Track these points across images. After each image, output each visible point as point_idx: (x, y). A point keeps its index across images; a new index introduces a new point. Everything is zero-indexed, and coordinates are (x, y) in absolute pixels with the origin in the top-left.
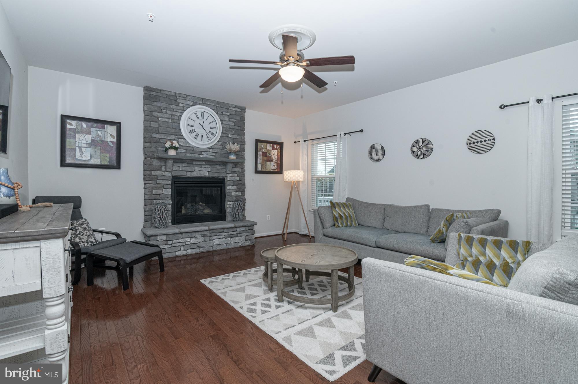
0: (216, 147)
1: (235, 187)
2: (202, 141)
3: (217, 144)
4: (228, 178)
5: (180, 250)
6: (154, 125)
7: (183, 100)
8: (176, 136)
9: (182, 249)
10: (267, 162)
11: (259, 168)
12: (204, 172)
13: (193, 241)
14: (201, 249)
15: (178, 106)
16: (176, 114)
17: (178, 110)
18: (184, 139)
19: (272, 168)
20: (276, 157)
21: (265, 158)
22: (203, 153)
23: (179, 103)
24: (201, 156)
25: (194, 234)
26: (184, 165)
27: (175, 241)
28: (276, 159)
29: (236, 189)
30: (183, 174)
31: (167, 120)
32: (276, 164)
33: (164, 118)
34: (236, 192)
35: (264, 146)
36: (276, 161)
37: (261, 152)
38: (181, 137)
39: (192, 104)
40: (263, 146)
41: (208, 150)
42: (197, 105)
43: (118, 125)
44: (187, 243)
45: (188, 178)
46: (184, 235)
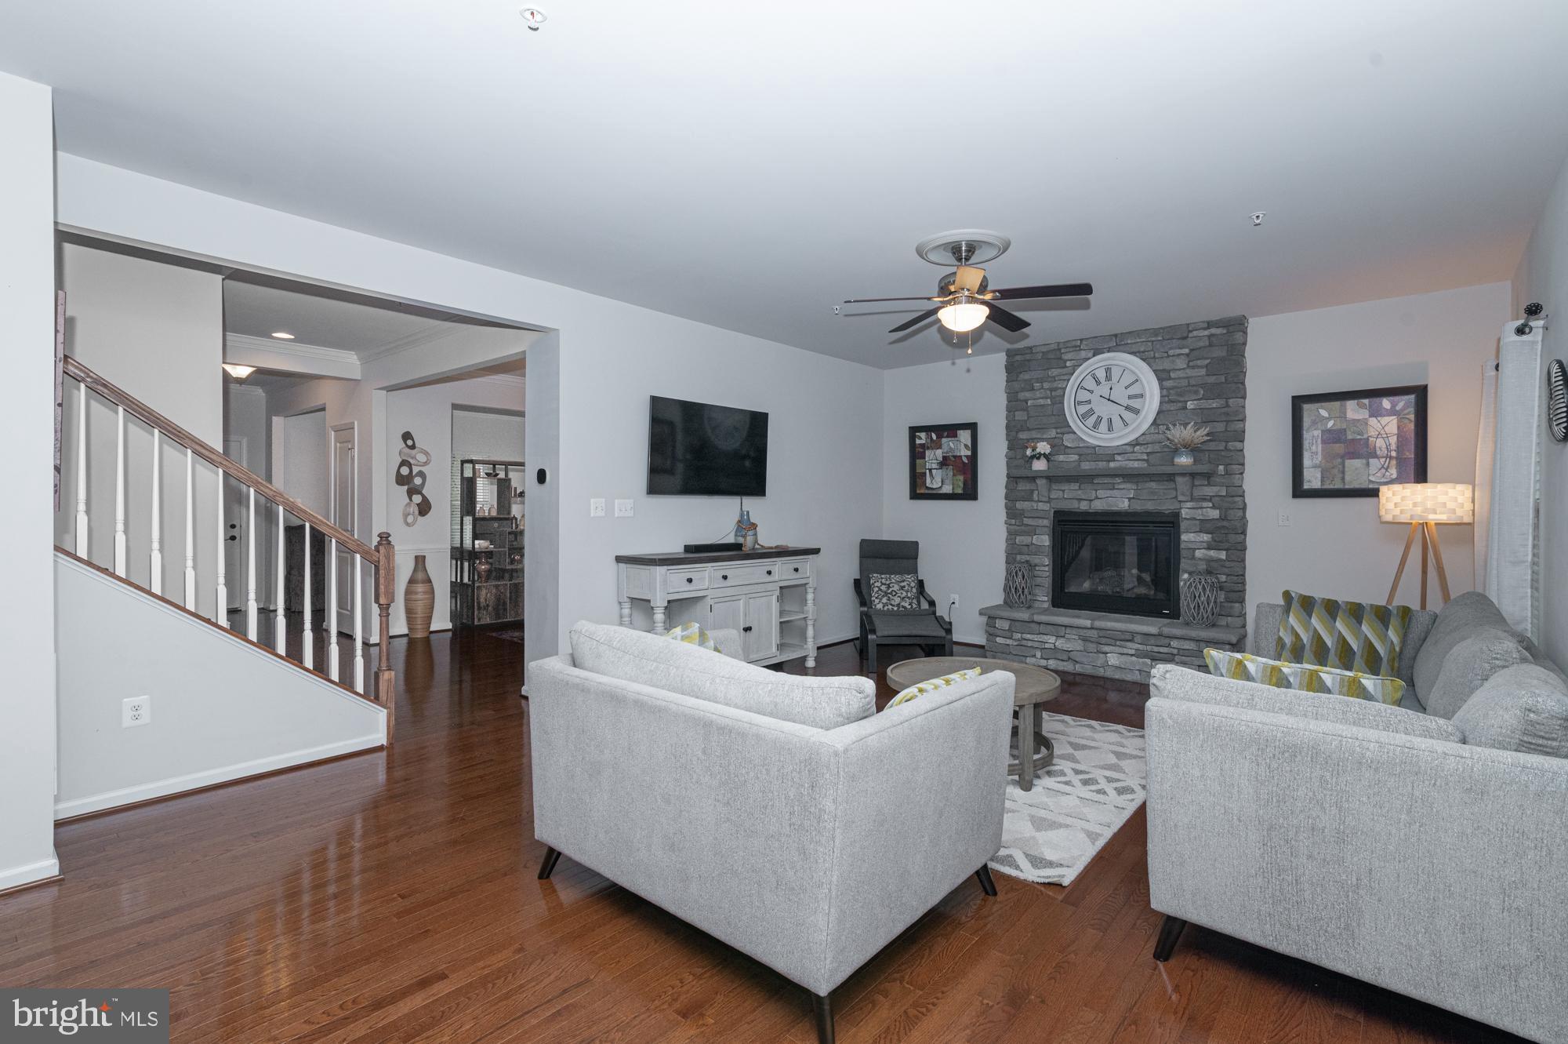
0: (1148, 438)
1: (1206, 537)
2: (1109, 430)
3: (1152, 431)
4: (1184, 513)
5: (1034, 656)
6: (1020, 416)
7: (1072, 353)
8: (1058, 431)
9: (1039, 654)
10: (1348, 462)
11: (1312, 479)
12: (1119, 500)
13: (1060, 643)
14: (1077, 666)
15: (1066, 367)
16: (1060, 386)
17: (1062, 378)
18: (1075, 433)
19: (1372, 478)
20: (1393, 440)
21: (1339, 448)
22: (1118, 457)
23: (1065, 361)
24: (1112, 465)
25: (1062, 631)
26: (1076, 486)
27: (1025, 636)
28: (1394, 447)
29: (1207, 542)
30: (1074, 506)
31: (1042, 402)
32: (1394, 462)
33: (1036, 399)
34: (1209, 548)
35: (1329, 411)
36: (1394, 454)
37: (1317, 433)
38: (1066, 429)
39: (1090, 355)
40: (1324, 413)
41: (1129, 449)
42: (1103, 353)
43: (972, 427)
44: (1047, 646)
45: (1086, 513)
46: (1042, 628)
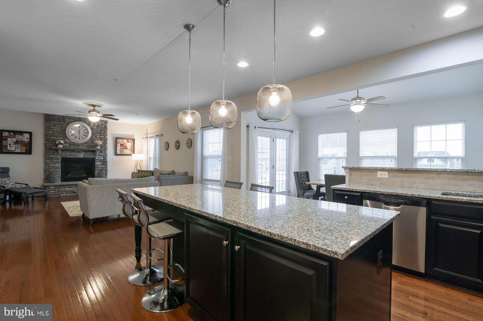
0: (89, 142)
1: (101, 163)
2: (79, 139)
3: (89, 141)
4: (96, 158)
5: (63, 194)
6: (51, 132)
7: (68, 119)
8: (63, 138)
9: (64, 193)
10: (124, 150)
11: (118, 152)
12: (81, 155)
13: (70, 189)
14: (75, 194)
15: (65, 122)
16: (64, 127)
17: (65, 125)
18: (68, 139)
19: (127, 153)
20: (130, 147)
21: (123, 147)
22: (81, 146)
23: (66, 121)
24: (79, 147)
25: (71, 186)
26: (69, 152)
27: (60, 189)
28: (130, 148)
29: (101, 164)
30: (68, 156)
31: (58, 130)
32: (130, 150)
34: (101, 165)
35: (121, 141)
36: (130, 149)
37: (119, 144)
38: (66, 138)
39: (73, 121)
40: (120, 141)
41: (84, 144)
42: (77, 121)
43: (30, 133)
44: (67, 190)
45: (71, 158)
46: (65, 187)
